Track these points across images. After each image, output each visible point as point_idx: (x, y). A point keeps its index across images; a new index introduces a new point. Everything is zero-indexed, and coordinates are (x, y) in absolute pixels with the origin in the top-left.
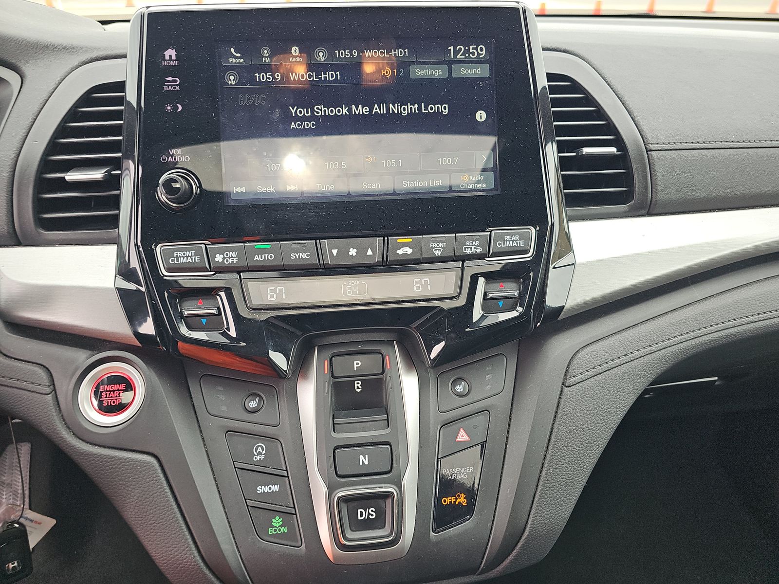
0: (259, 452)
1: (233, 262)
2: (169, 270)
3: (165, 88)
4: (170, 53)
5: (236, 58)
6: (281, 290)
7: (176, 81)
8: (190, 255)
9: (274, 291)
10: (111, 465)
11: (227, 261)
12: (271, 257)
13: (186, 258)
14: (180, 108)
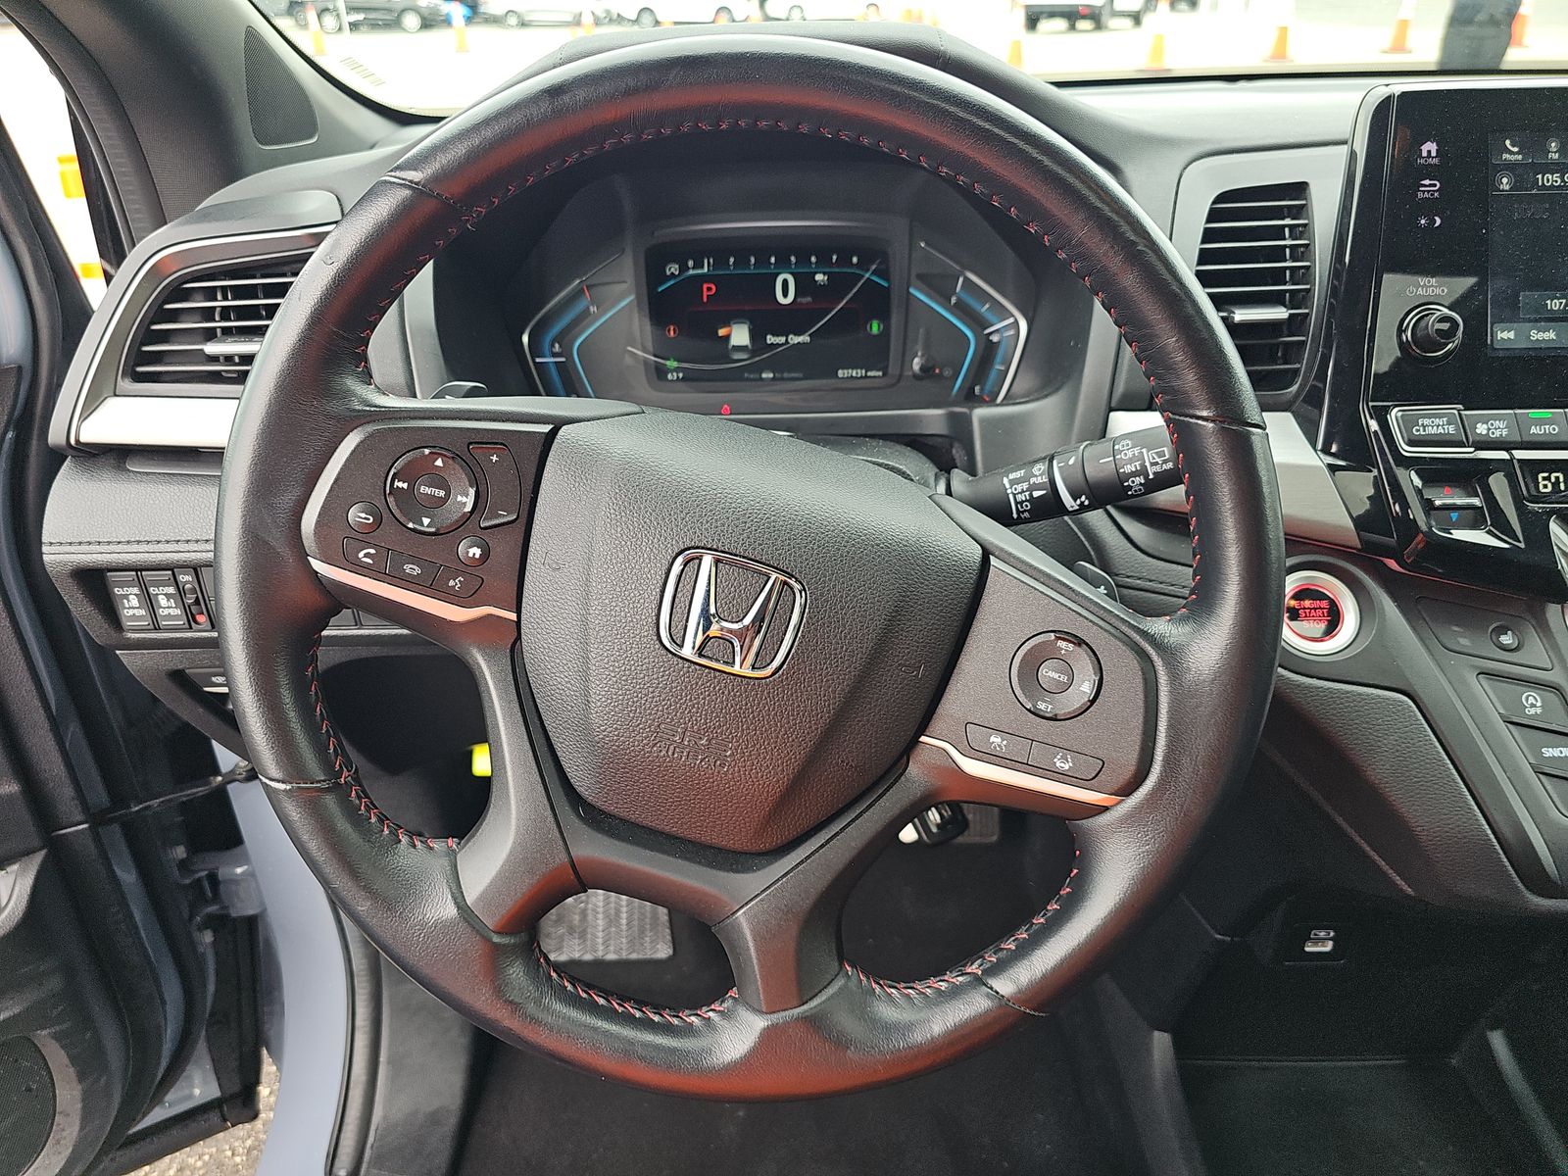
0: (1532, 703)
1: (1501, 435)
2: (1411, 443)
3: (1420, 195)
4: (1430, 147)
5: (1512, 152)
6: (1557, 478)
7: (1435, 185)
8: (1441, 423)
9: (1548, 479)
10: (1347, 702)
11: (1493, 433)
12: (1554, 430)
13: (1435, 428)
14: (1438, 221)
